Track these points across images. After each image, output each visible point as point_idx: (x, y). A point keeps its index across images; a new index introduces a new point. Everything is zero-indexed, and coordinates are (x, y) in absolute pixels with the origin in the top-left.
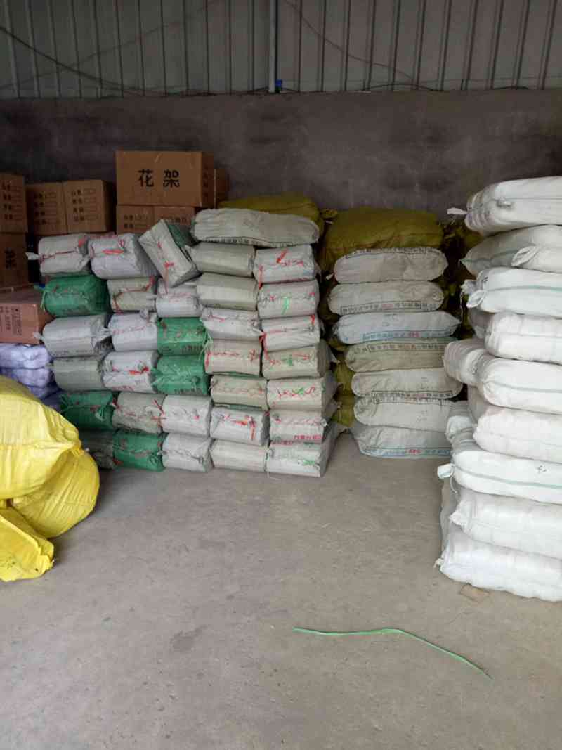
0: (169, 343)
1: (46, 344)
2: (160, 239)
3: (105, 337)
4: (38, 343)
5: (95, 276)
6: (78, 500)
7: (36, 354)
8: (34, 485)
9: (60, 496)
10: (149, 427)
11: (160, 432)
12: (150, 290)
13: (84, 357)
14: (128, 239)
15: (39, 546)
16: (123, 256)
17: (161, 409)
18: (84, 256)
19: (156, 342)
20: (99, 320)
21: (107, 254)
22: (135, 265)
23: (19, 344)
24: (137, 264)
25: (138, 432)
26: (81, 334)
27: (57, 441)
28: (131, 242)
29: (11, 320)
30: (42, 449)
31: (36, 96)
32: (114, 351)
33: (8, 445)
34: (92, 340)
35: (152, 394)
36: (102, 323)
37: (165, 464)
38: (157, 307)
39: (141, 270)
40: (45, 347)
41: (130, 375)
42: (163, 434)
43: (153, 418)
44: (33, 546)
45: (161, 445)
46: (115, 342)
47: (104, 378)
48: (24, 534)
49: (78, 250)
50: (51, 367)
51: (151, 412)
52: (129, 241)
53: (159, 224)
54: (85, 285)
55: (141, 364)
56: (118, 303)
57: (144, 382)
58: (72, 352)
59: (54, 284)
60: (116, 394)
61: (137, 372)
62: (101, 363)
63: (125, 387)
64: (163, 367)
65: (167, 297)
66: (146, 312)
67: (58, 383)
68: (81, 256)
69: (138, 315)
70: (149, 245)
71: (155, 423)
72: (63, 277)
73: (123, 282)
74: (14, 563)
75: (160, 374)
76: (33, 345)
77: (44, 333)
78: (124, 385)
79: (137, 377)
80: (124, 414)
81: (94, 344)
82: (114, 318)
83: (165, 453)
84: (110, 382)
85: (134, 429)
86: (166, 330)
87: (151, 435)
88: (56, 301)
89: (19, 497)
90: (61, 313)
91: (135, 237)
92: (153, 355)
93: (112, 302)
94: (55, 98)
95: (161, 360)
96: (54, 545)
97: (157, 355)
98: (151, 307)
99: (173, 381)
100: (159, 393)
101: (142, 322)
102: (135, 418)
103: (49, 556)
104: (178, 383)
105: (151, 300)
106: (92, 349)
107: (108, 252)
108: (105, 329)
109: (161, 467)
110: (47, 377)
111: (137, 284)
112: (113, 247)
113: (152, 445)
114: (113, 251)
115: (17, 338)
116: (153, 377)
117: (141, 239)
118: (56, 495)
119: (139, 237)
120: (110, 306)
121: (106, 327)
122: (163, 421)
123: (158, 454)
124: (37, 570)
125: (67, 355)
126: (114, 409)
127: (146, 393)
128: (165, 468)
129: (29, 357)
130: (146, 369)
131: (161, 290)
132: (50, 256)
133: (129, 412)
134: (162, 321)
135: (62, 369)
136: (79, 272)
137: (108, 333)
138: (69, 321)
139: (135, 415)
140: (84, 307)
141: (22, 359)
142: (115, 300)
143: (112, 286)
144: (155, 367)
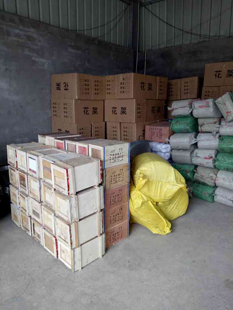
0: (224, 147)
1: (170, 143)
2: (226, 101)
3: (195, 142)
4: (167, 143)
5: (193, 117)
6: (180, 208)
7: (167, 147)
8: (166, 199)
9: (174, 205)
10: (209, 183)
11: (214, 185)
12: (217, 123)
13: (185, 150)
14: (210, 101)
15: (166, 223)
16: (207, 108)
17: (216, 175)
18: (190, 108)
19: (218, 146)
20: (192, 135)
21: (201, 108)
22: (212, 112)
23: (160, 143)
24: (213, 112)
25: (204, 184)
26: (185, 140)
27: (178, 183)
28: (212, 102)
29: (158, 133)
30: (172, 185)
31: (173, 45)
32: (198, 148)
33: (160, 181)
34: (189, 143)
35: (213, 168)
36: (194, 137)
37: (215, 200)
38: (220, 131)
39: (214, 115)
40: (170, 144)
41: (204, 159)
42: (215, 187)
43: (212, 179)
44: (164, 222)
45: (214, 191)
46: (199, 145)
47: (193, 159)
48: (161, 217)
49: (188, 106)
50: (171, 153)
51: (212, 176)
52: (211, 102)
53: (226, 94)
54: (189, 120)
55: (210, 155)
56: (202, 129)
57: (210, 163)
58: (180, 147)
59: (176, 120)
60: (196, 166)
61: (208, 158)
62: (192, 152)
63: (201, 164)
64: (220, 157)
65: (225, 127)
66: (215, 133)
67: (173, 159)
68: (189, 108)
69: (211, 134)
70: (220, 104)
71: (213, 181)
72: (180, 117)
73: (205, 120)
74: (157, 227)
75: (218, 160)
76: (166, 143)
77: (170, 138)
78: (200, 163)
79: (207, 160)
80: (199, 175)
81: (190, 145)
82: (199, 134)
83: (216, 195)
84: (195, 161)
85: (202, 182)
86: (223, 141)
87: (210, 186)
88: (176, 126)
89: (161, 202)
90: (177, 131)
91: (214, 100)
92: (215, 152)
93: (199, 128)
94: (181, 45)
95: (219, 154)
96: (171, 224)
97: (217, 152)
98: (217, 130)
99: (224, 164)
100: (216, 169)
101: (212, 137)
102: (204, 178)
103: (169, 228)
104: (226, 165)
105: (217, 127)
106: (189, 147)
107: (200, 107)
108: (195, 139)
109: (213, 201)
110: (169, 156)
111: (212, 121)
112: (203, 104)
113: (210, 191)
114: (203, 106)
115: (160, 140)
116: (214, 161)
117: (216, 101)
118: (172, 204)
119: (215, 100)
120: (198, 129)
121: (196, 138)
122: (217, 181)
123: (213, 195)
124: (164, 232)
125: (178, 148)
126: (195, 173)
127: (210, 168)
128: (215, 201)
129: (164, 148)
130: (211, 157)
131: (223, 123)
132: (176, 109)
133: (201, 175)
134: (221, 137)
135: (175, 153)
136: (187, 115)
137: (196, 141)
138: (181, 135)
139: (204, 177)
140: (187, 129)
141: (161, 149)
142: (201, 127)
143: (200, 121)
144: (216, 157)
